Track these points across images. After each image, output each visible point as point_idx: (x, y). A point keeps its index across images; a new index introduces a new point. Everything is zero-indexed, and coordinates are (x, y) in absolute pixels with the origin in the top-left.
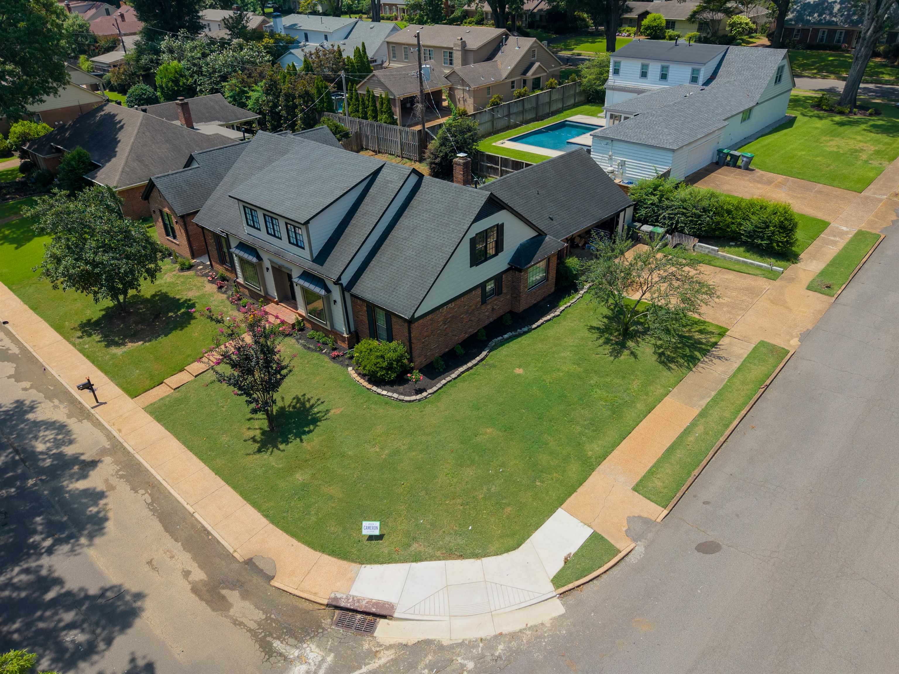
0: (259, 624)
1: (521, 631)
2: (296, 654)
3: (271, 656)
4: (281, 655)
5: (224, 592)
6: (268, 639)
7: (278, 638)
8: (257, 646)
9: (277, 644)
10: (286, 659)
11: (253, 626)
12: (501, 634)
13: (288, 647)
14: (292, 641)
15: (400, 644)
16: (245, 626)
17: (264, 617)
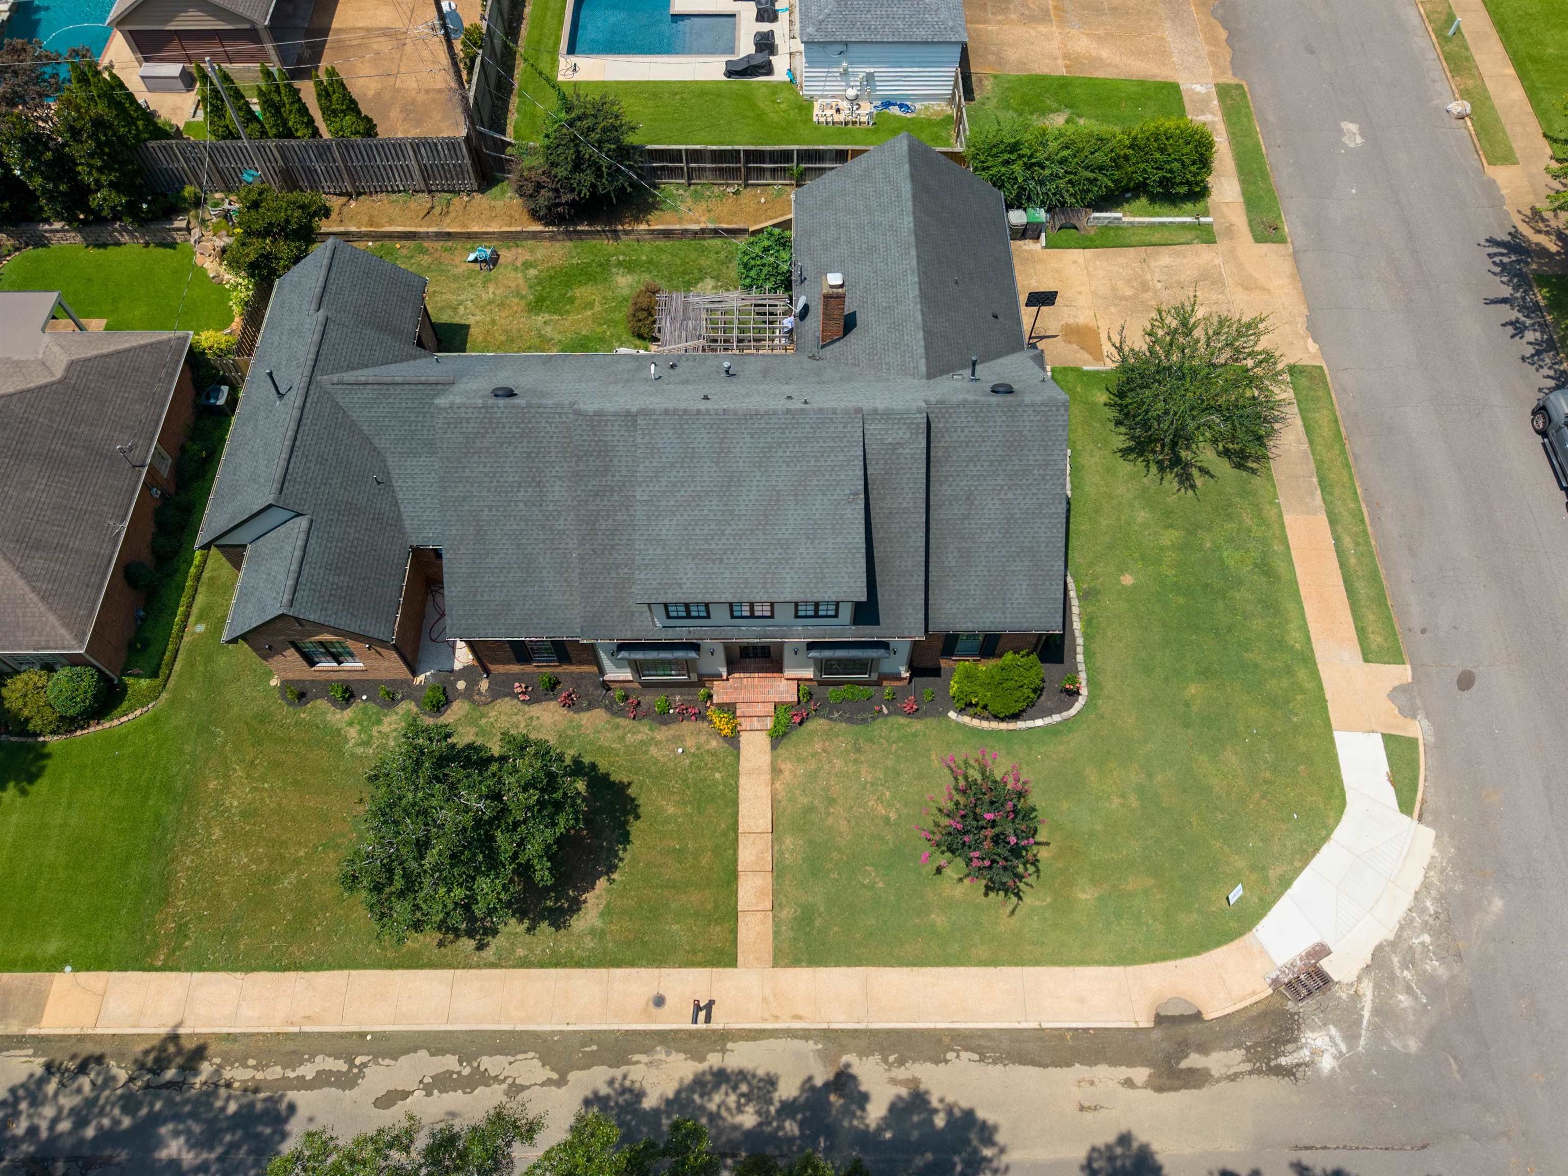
0: (1249, 1061)
1: (1425, 877)
2: (1308, 1053)
3: (1294, 1075)
4: (1298, 1065)
5: (1184, 1065)
6: (1273, 1064)
7: (1278, 1056)
8: (1274, 1078)
9: (1283, 1061)
10: (1306, 1065)
11: (1247, 1067)
12: (1416, 893)
13: (1295, 1055)
14: (1290, 1047)
15: (1363, 969)
16: (1241, 1073)
17: (1243, 1052)
